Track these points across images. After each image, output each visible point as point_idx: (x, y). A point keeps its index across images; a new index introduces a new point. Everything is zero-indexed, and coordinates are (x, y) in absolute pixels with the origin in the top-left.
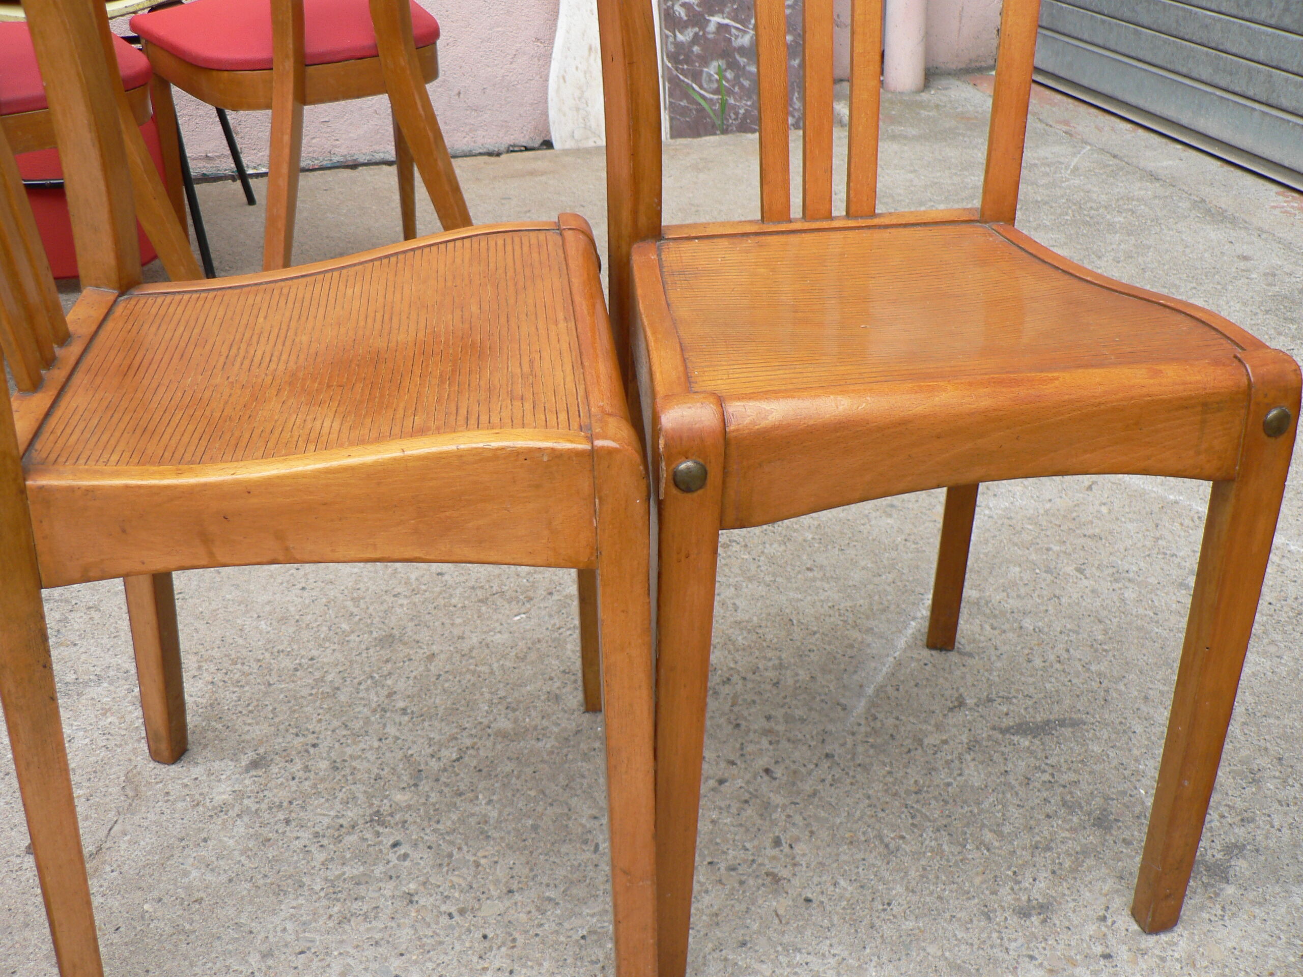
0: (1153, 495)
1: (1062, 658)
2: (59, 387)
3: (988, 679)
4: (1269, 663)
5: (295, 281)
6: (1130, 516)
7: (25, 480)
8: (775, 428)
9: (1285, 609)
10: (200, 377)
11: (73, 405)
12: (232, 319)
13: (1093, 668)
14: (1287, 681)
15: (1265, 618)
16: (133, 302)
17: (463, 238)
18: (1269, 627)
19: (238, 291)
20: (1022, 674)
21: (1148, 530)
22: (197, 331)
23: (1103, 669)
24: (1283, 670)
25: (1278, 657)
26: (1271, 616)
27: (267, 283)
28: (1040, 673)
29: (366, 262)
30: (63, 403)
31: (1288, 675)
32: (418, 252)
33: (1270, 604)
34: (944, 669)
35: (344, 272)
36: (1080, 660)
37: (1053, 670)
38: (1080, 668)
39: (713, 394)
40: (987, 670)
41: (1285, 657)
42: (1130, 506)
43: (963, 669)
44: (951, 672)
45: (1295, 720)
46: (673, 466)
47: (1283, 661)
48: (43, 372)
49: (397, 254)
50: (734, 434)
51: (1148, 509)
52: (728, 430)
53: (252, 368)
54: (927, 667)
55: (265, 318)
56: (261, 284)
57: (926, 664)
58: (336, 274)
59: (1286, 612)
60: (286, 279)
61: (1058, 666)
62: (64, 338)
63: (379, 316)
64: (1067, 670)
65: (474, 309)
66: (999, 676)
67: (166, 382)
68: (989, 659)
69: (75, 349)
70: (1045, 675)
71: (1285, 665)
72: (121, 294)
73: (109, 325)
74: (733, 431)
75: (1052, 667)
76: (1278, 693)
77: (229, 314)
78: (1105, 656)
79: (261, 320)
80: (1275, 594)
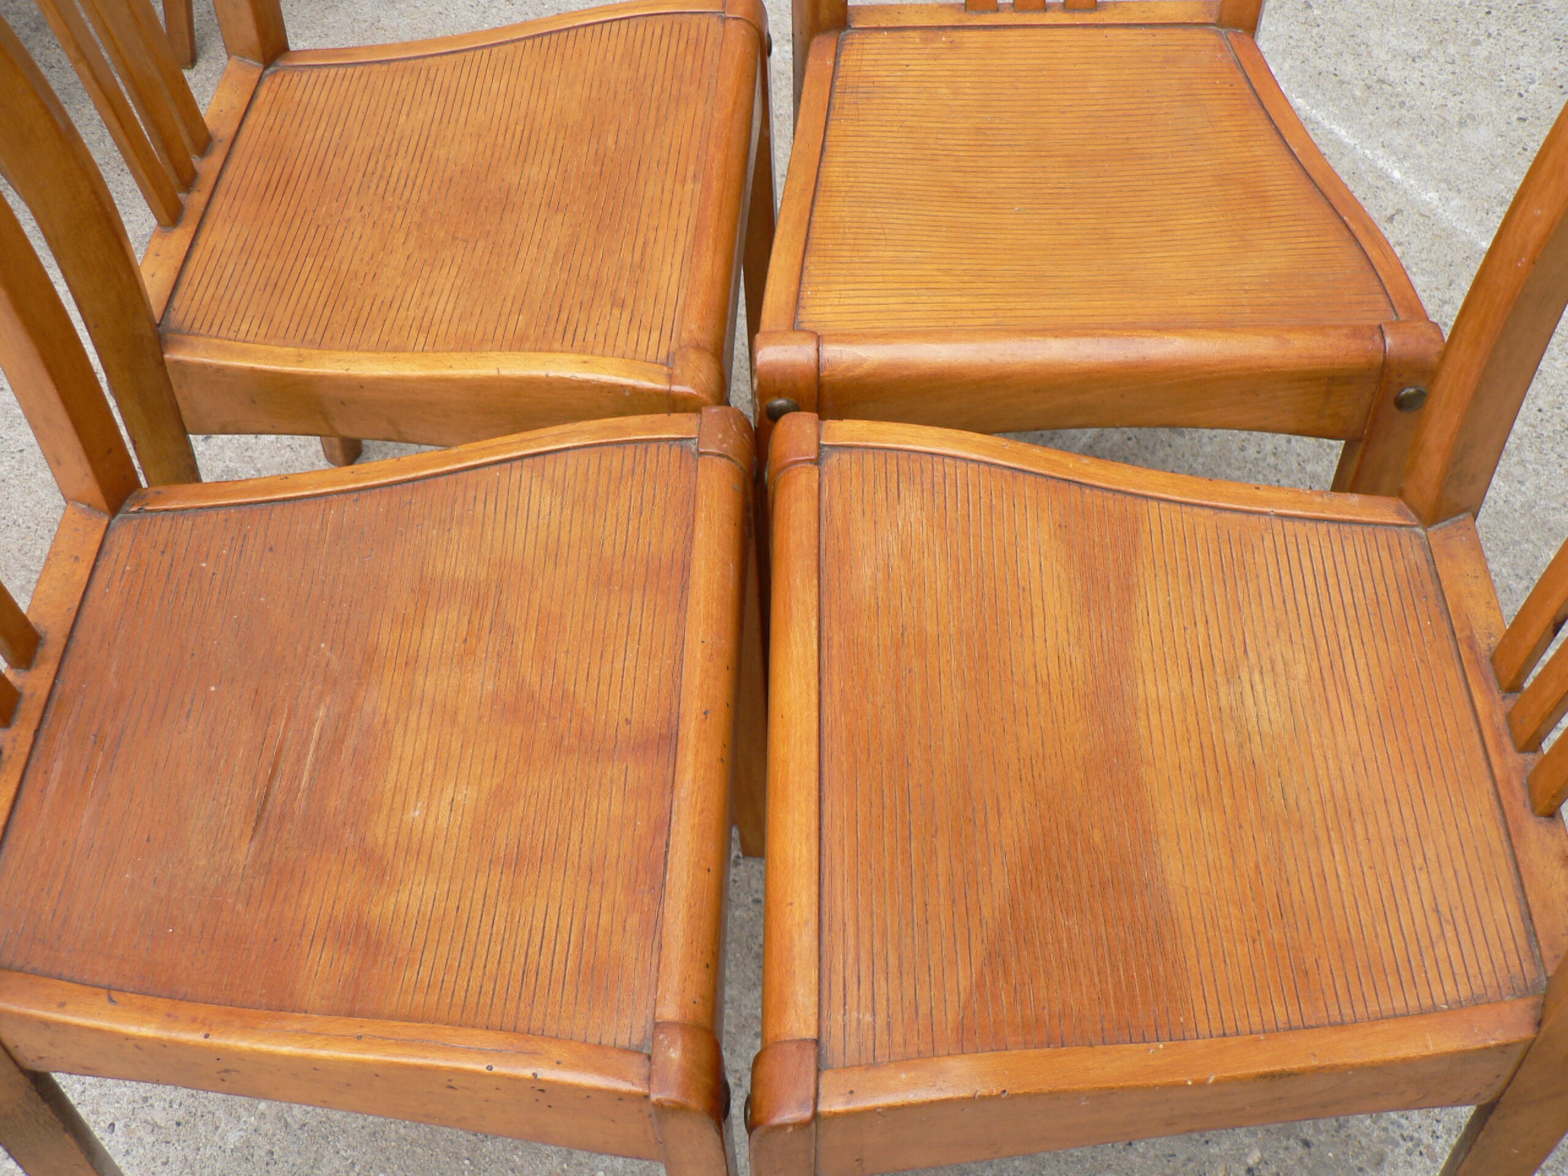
0: (1463, 238)
1: (1279, 450)
2: (198, 220)
3: (1191, 466)
4: (1507, 488)
5: (444, 57)
6: (1424, 265)
7: (162, 353)
8: (868, 375)
9: (1556, 420)
10: (335, 205)
11: (211, 244)
12: (374, 114)
13: (1309, 468)
14: (1517, 515)
15: (1526, 429)
16: (278, 80)
17: (621, 19)
18: (1526, 441)
19: (385, 67)
20: (1229, 465)
21: (1437, 289)
22: (338, 130)
23: (1320, 469)
24: (1518, 501)
25: (1519, 482)
26: (1534, 427)
27: (415, 58)
28: (1249, 466)
29: (518, 40)
30: (201, 241)
31: (1522, 506)
32: (572, 33)
33: (1540, 410)
34: (1147, 448)
35: (495, 50)
36: (1298, 455)
37: (1265, 465)
38: (1295, 466)
39: (814, 333)
40: (1193, 455)
41: (1527, 484)
42: (1430, 251)
43: (1168, 449)
44: (1153, 453)
45: (1504, 565)
46: (767, 402)
47: (1523, 489)
48: (182, 196)
49: (550, 33)
50: (828, 379)
51: (1449, 258)
52: (821, 375)
53: (386, 196)
54: (1129, 443)
55: (408, 115)
56: (409, 59)
57: (1129, 439)
58: (486, 52)
59: (1554, 425)
60: (436, 55)
61: (1271, 460)
62: (204, 143)
63: (519, 128)
64: (1279, 467)
65: (610, 141)
66: (1203, 464)
67: (301, 211)
68: (1200, 441)
69: (215, 160)
70: (1253, 470)
71: (1524, 493)
72: (266, 67)
73: (253, 116)
74: (827, 376)
75: (1264, 459)
76: (1501, 529)
77: (373, 104)
78: (1328, 454)
79: (403, 117)
80: (1551, 398)
